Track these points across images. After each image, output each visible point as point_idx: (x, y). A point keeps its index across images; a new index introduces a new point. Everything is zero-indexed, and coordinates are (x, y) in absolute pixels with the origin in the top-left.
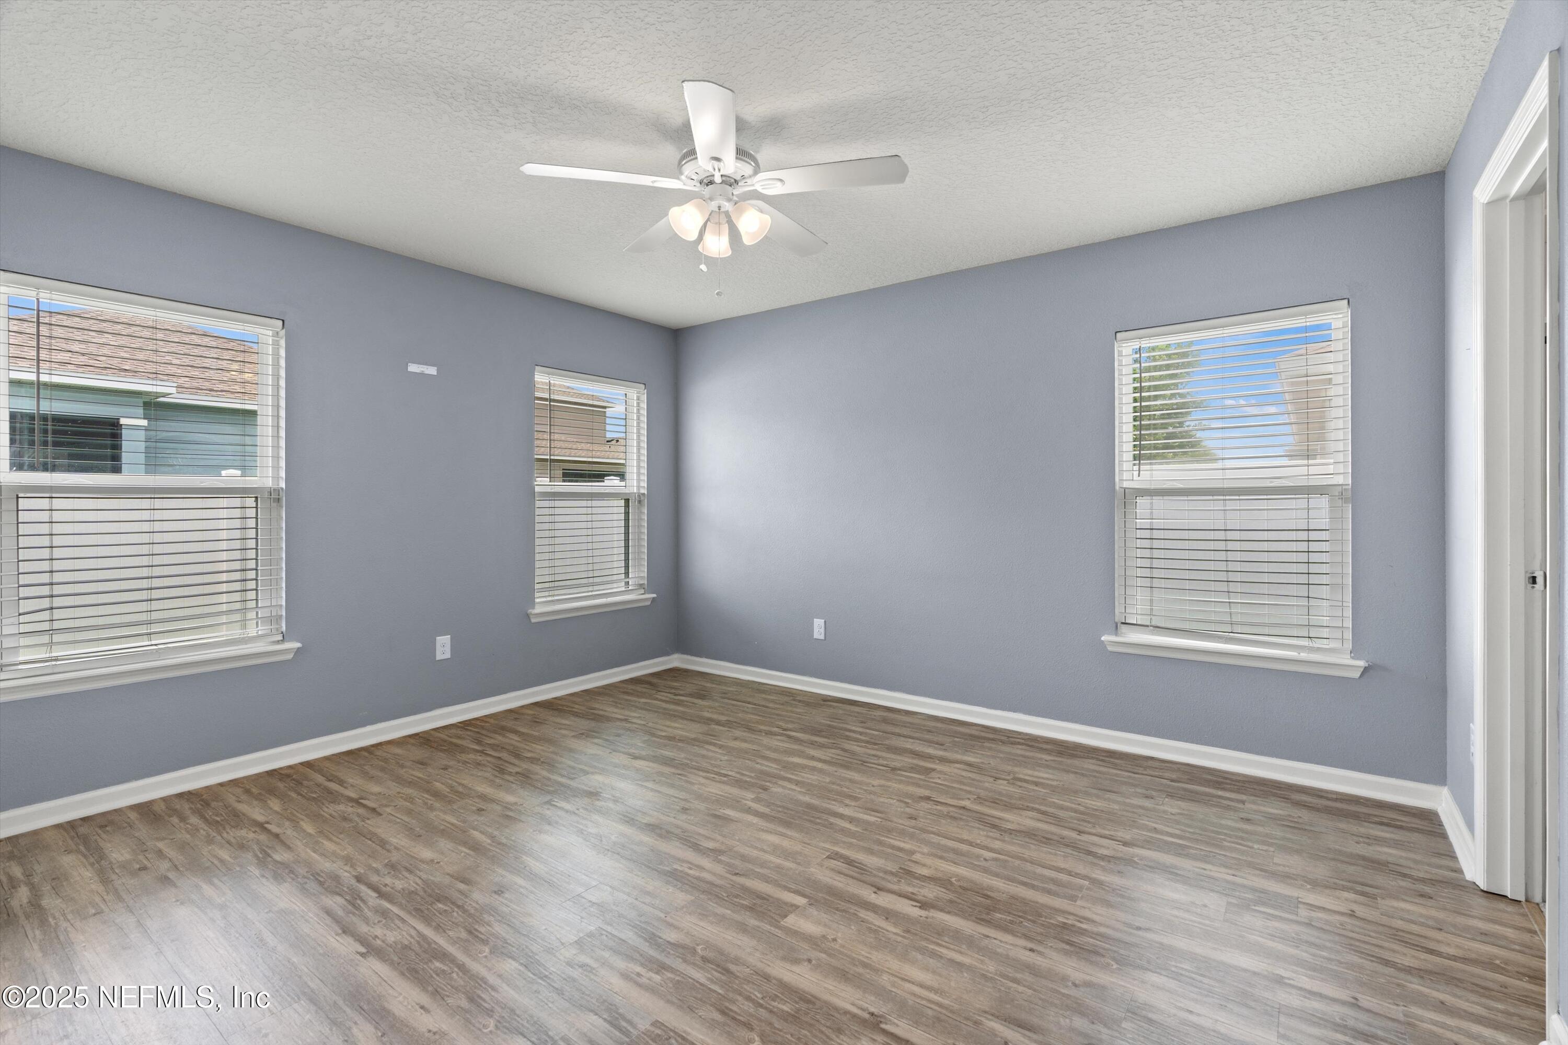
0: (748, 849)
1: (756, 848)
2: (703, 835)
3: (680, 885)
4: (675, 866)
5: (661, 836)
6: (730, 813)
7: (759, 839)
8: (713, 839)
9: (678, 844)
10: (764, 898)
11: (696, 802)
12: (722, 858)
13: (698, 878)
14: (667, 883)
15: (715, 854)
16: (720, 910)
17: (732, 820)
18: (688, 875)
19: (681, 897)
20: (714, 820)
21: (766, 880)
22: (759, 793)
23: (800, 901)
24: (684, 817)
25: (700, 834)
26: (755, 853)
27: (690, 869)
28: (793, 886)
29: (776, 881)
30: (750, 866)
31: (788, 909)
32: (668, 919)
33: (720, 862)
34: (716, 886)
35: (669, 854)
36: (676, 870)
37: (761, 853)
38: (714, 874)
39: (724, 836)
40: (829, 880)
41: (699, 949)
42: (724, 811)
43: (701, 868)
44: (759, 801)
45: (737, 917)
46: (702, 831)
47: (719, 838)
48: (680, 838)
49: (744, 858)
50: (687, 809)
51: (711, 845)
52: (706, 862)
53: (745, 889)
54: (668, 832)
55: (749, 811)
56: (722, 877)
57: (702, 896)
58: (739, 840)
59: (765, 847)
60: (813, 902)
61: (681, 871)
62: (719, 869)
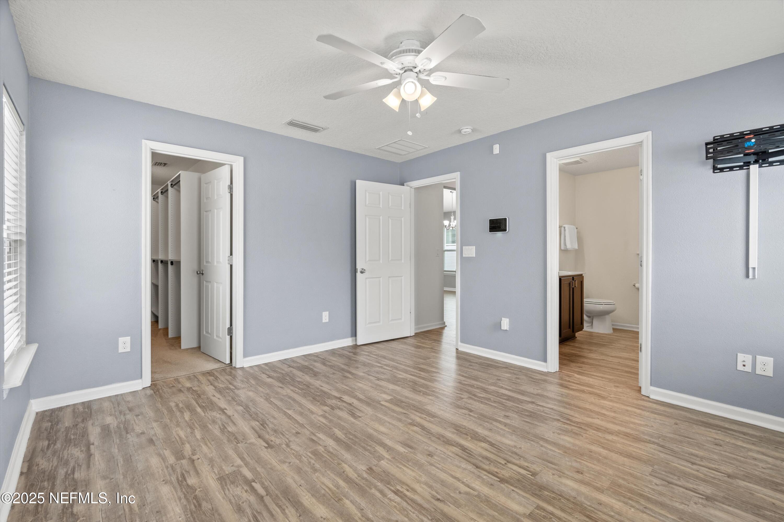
0: (397, 425)
1: (392, 425)
2: (419, 434)
3: (430, 412)
4: (433, 419)
5: (443, 436)
6: (401, 448)
7: (390, 429)
8: (414, 431)
9: (433, 431)
10: (397, 405)
11: (423, 461)
12: (410, 421)
13: (422, 414)
14: (435, 413)
15: (413, 424)
16: (414, 402)
17: (401, 443)
18: (426, 415)
19: (429, 407)
20: (412, 444)
21: (393, 411)
22: (376, 466)
23: (383, 403)
24: (431, 449)
25: (421, 435)
26: (394, 422)
27: (425, 418)
28: (383, 407)
29: (389, 410)
30: (398, 416)
31: (390, 401)
32: (433, 402)
33: (411, 419)
34: (414, 410)
35: (437, 426)
36: (432, 418)
37: (391, 422)
38: (415, 415)
39: (407, 433)
40: (368, 409)
41: (422, 394)
42: (404, 450)
43: (420, 417)
44: (379, 456)
45: (408, 400)
46: (420, 437)
47: (410, 432)
48: (431, 434)
49: (400, 420)
50: (429, 455)
51: (415, 428)
52: (418, 420)
53: (403, 408)
54: (439, 439)
55: (389, 449)
56: (411, 413)
57: (420, 407)
58: (400, 429)
59: (388, 424)
60: (379, 402)
61: (430, 417)
62: (413, 416)
